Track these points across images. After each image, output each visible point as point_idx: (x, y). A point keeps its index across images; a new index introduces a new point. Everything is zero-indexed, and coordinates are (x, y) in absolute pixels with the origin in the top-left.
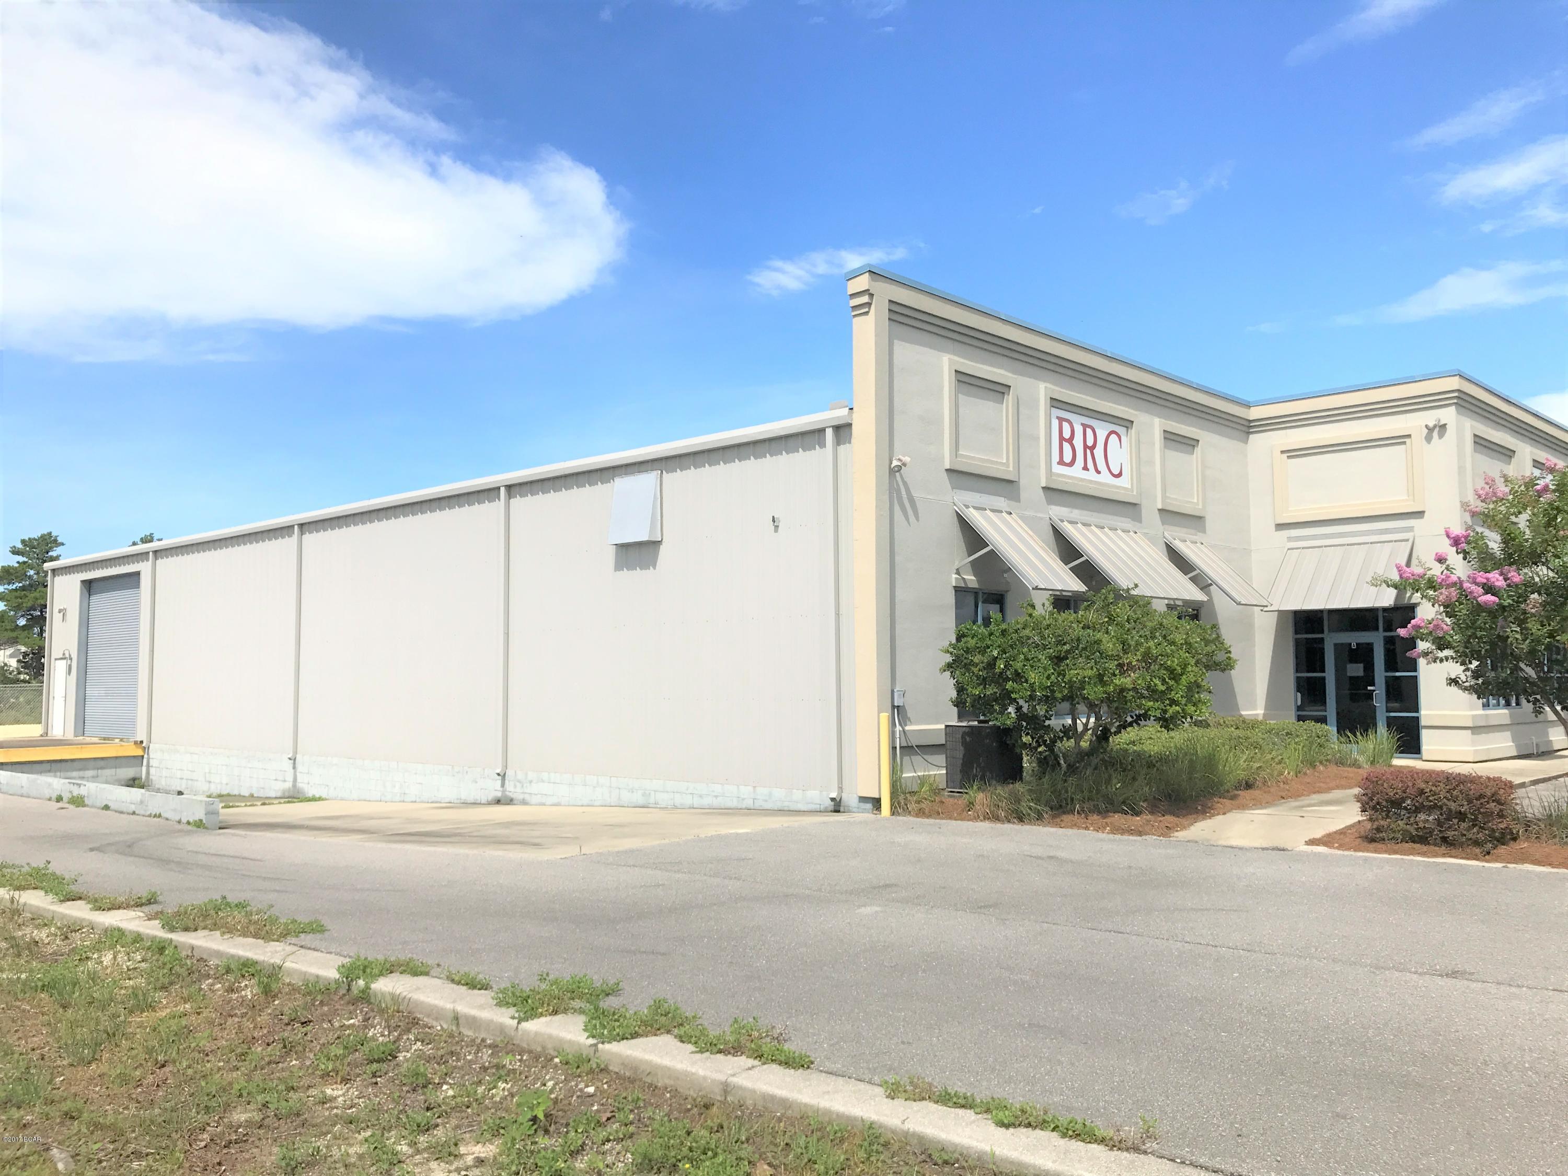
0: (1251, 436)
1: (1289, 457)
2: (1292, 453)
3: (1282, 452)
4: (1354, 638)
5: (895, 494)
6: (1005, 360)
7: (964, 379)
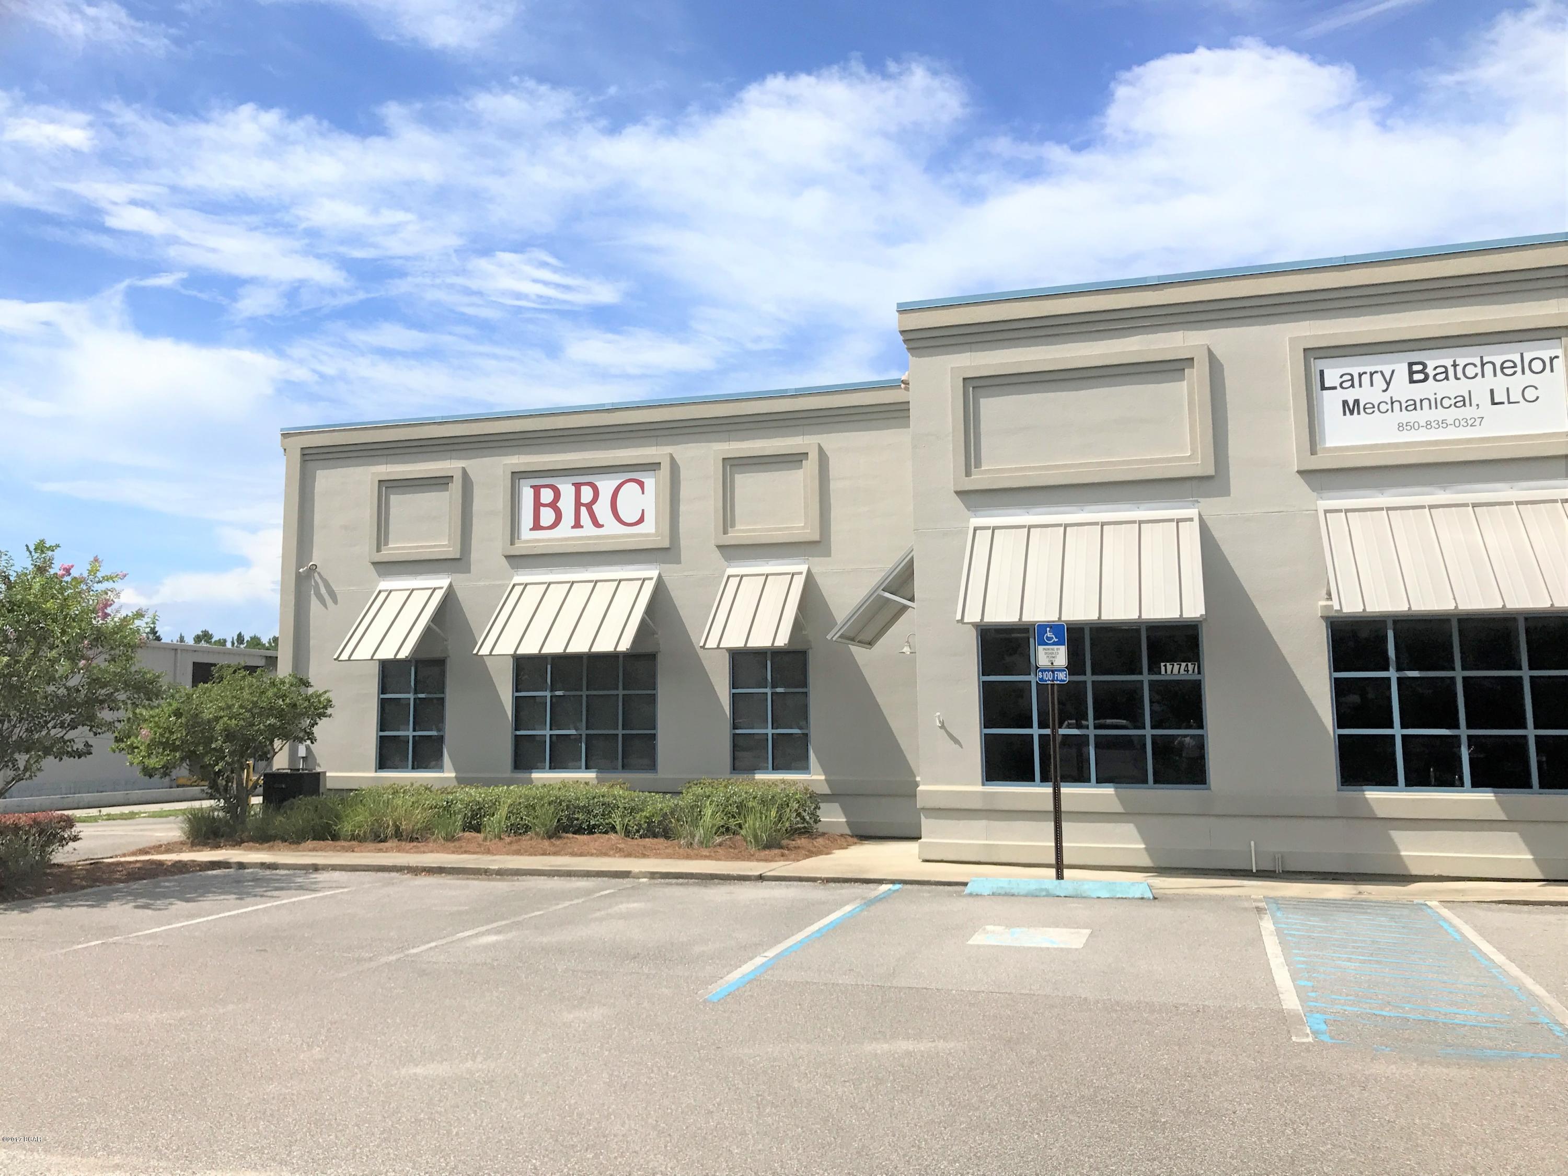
5: (312, 592)
6: (454, 453)
7: (395, 484)
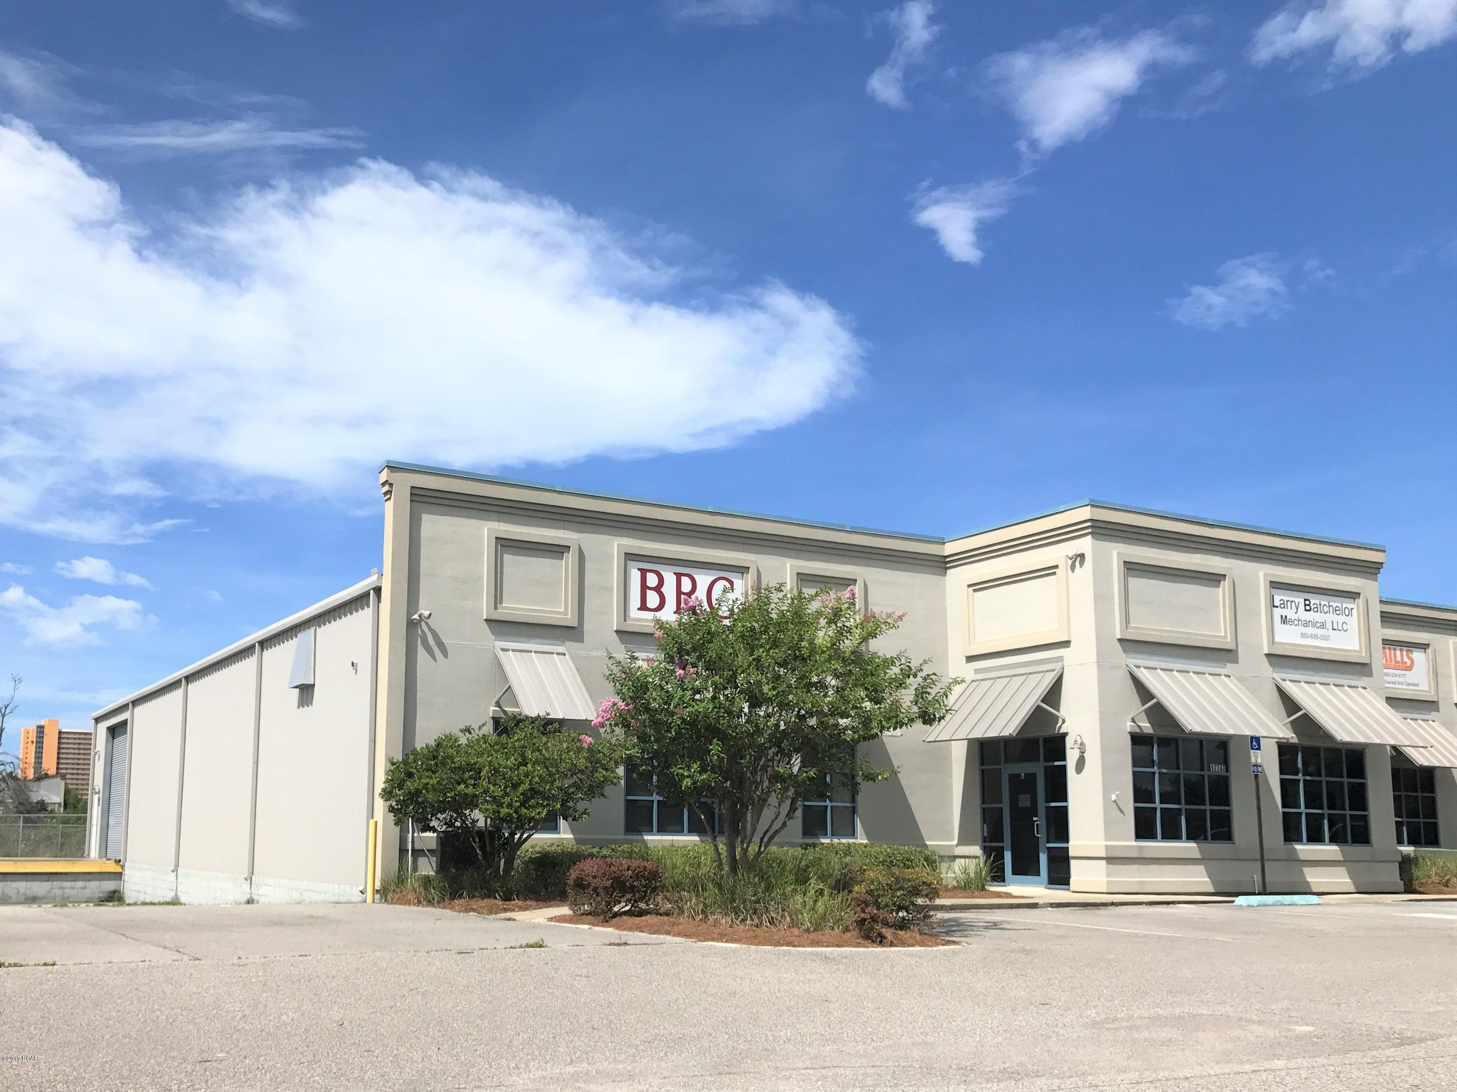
0: (949, 571)
1: (974, 591)
2: (978, 587)
3: (969, 586)
4: (1023, 769)
5: (419, 642)
6: (566, 524)
7: (510, 543)
